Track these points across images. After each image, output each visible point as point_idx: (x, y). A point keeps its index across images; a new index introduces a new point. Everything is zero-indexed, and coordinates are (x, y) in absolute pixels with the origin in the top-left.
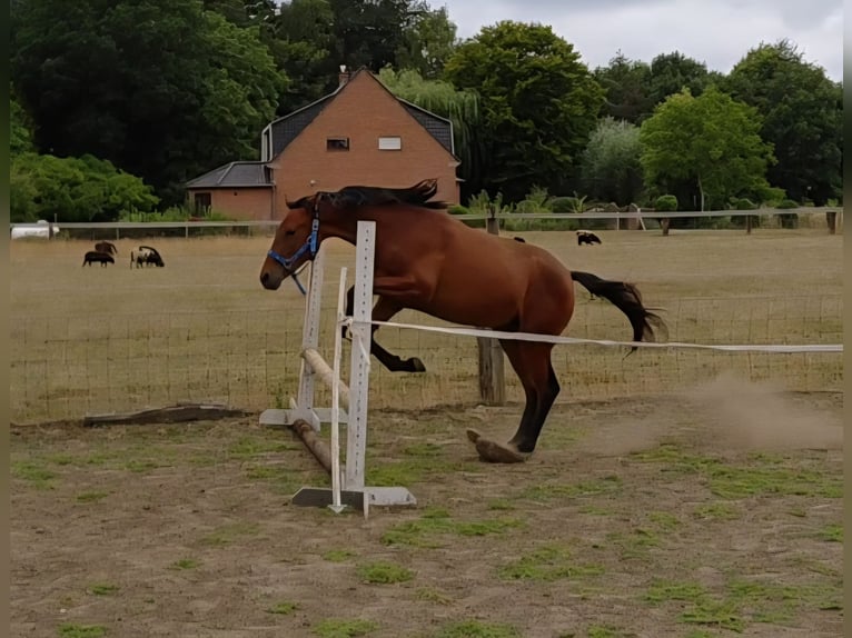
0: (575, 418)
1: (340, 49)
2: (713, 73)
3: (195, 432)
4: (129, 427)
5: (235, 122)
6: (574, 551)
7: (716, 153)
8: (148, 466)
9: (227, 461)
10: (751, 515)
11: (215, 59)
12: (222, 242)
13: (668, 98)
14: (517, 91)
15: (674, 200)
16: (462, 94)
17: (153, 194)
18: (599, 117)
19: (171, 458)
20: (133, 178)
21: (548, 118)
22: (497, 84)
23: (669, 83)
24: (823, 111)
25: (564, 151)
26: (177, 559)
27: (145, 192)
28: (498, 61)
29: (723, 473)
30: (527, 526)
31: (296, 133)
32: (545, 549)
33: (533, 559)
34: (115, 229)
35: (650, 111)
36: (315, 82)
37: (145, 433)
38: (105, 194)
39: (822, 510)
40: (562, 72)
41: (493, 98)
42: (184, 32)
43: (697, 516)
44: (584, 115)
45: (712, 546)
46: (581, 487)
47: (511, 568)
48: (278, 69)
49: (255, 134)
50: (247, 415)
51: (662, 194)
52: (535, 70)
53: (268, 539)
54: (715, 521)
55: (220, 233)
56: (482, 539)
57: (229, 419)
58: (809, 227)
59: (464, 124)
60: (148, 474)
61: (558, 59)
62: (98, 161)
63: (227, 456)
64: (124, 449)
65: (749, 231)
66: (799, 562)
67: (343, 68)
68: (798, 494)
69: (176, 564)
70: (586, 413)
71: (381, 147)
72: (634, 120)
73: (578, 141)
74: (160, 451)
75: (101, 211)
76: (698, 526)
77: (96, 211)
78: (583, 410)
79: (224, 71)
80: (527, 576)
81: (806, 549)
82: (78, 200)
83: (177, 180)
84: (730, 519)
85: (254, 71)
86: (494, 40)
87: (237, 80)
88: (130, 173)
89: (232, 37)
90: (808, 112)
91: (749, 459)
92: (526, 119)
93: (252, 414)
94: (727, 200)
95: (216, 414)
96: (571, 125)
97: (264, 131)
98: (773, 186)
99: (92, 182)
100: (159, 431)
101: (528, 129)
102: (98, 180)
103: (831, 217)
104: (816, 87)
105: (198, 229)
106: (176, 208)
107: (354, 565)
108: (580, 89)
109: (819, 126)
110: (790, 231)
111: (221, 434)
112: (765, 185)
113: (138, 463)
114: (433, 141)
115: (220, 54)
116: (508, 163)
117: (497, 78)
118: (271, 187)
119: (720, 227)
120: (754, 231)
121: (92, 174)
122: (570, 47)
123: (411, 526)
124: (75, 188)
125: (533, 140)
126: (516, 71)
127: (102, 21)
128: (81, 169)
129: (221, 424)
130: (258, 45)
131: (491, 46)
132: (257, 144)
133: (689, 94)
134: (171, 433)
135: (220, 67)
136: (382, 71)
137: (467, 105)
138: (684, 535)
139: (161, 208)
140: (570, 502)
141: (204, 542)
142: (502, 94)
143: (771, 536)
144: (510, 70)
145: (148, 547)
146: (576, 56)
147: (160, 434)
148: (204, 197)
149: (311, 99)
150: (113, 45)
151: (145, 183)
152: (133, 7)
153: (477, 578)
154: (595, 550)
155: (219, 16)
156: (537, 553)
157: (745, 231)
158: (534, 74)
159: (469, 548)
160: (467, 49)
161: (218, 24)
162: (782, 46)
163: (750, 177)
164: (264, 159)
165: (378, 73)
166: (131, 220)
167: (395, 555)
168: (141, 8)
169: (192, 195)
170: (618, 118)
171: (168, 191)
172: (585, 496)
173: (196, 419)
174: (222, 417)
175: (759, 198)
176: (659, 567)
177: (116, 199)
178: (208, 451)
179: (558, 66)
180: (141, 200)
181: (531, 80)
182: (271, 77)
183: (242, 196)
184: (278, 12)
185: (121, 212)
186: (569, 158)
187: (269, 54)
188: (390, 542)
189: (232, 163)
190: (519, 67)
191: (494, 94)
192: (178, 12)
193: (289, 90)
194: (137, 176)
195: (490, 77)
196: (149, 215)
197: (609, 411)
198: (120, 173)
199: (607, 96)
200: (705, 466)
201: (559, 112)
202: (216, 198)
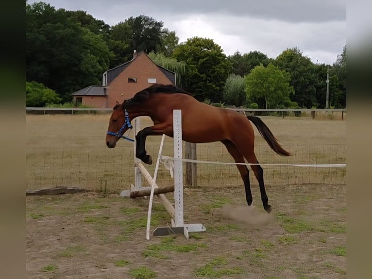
0: (225, 194)
1: (134, 44)
2: (271, 59)
3: (64, 199)
4: (34, 196)
5: (93, 71)
6: (229, 260)
7: (272, 89)
8: (40, 215)
9: (76, 213)
10: (303, 241)
11: (86, 46)
12: (86, 117)
13: (255, 67)
14: (200, 63)
15: (256, 105)
16: (179, 63)
17: (60, 97)
18: (229, 73)
19: (51, 211)
20: (51, 91)
21: (211, 74)
22: (193, 60)
23: (254, 62)
24: (310, 73)
25: (217, 86)
26: (46, 265)
27: (56, 96)
28: (193, 51)
29: (289, 221)
30: (207, 247)
31: (116, 76)
32: (216, 260)
33: (211, 265)
34: (43, 111)
35: (248, 72)
36: (124, 57)
37: (41, 199)
38: (40, 97)
39: (332, 239)
40: (216, 56)
41: (191, 65)
42: (74, 35)
43: (281, 243)
44: (224, 73)
45: (289, 257)
46: (229, 227)
47: (201, 270)
48: (110, 51)
49: (100, 75)
50: (87, 191)
51: (253, 103)
52: (207, 55)
53: (90, 254)
54: (288, 244)
55: (86, 113)
56: (187, 254)
57: (79, 193)
58: (305, 116)
59: (180, 74)
60: (40, 220)
61: (215, 51)
62: (38, 84)
63: (77, 210)
64: (31, 207)
65: (284, 117)
66: (328, 267)
67: (135, 51)
68: (321, 231)
69: (45, 268)
70: (229, 192)
71: (149, 82)
72: (242, 76)
73: (222, 82)
74: (47, 208)
75: (38, 103)
76: (281, 247)
77: (36, 103)
78: (228, 190)
79: (89, 51)
80: (208, 274)
81: (330, 259)
82: (29, 99)
83: (69, 92)
84: (294, 244)
85: (101, 52)
86: (192, 44)
87: (94, 55)
88: (50, 88)
89: (92, 38)
90: (304, 74)
91: (298, 214)
92: (203, 73)
93: (89, 191)
94: (275, 106)
95: (74, 191)
96: (220, 76)
97: (104, 74)
98: (292, 101)
99: (35, 92)
100: (48, 198)
101: (203, 77)
102: (38, 91)
103: (313, 113)
104: (307, 65)
105: (77, 111)
106: (68, 103)
107: (128, 269)
108: (223, 63)
109: (308, 79)
110: (298, 118)
111: (76, 200)
112: (289, 101)
113: (36, 214)
114: (169, 80)
115: (87, 44)
116: (196, 90)
117: (192, 58)
118: (106, 96)
119: (273, 116)
120: (285, 117)
121: (35, 89)
122: (220, 47)
123: (156, 247)
124: (28, 94)
125: (205, 81)
126: (200, 55)
127: (41, 29)
128: (31, 86)
129: (76, 196)
130: (102, 41)
131: (190, 46)
132: (101, 79)
133: (263, 66)
134: (53, 199)
135: (88, 49)
136: (150, 53)
137: (181, 67)
138: (276, 252)
139: (62, 103)
140: (225, 234)
141: (60, 256)
142: (194, 64)
143: (313, 252)
144: (197, 55)
145: (33, 258)
146: (222, 51)
147: (48, 200)
148: (80, 99)
149: (122, 63)
150: (44, 39)
151: (56, 93)
152: (53, 24)
153: (185, 275)
154: (238, 260)
155: (88, 29)
156: (213, 262)
157: (282, 117)
158: (206, 57)
159: (182, 259)
160: (182, 46)
161: (87, 32)
162: (295, 50)
163: (284, 97)
164: (104, 85)
165: (148, 54)
166: (50, 107)
167: (148, 263)
168: (57, 25)
169: (75, 98)
170: (236, 74)
171: (66, 96)
172: (231, 231)
173: (65, 193)
174: (76, 192)
175: (287, 105)
176: (267, 269)
177: (44, 98)
178: (68, 208)
179: (215, 54)
180: (55, 99)
181: (205, 59)
182: (108, 54)
183: (94, 99)
184: (110, 29)
185: (47, 104)
186: (218, 88)
187: (106, 45)
188: (146, 256)
189: (91, 86)
190: (201, 54)
191: (191, 64)
192: (71, 28)
193: (114, 59)
194: (53, 90)
195: (190, 58)
196: (58, 105)
197: (239, 191)
198: (46, 88)
199: (233, 66)
200: (281, 217)
201: (215, 71)
202: (84, 99)
